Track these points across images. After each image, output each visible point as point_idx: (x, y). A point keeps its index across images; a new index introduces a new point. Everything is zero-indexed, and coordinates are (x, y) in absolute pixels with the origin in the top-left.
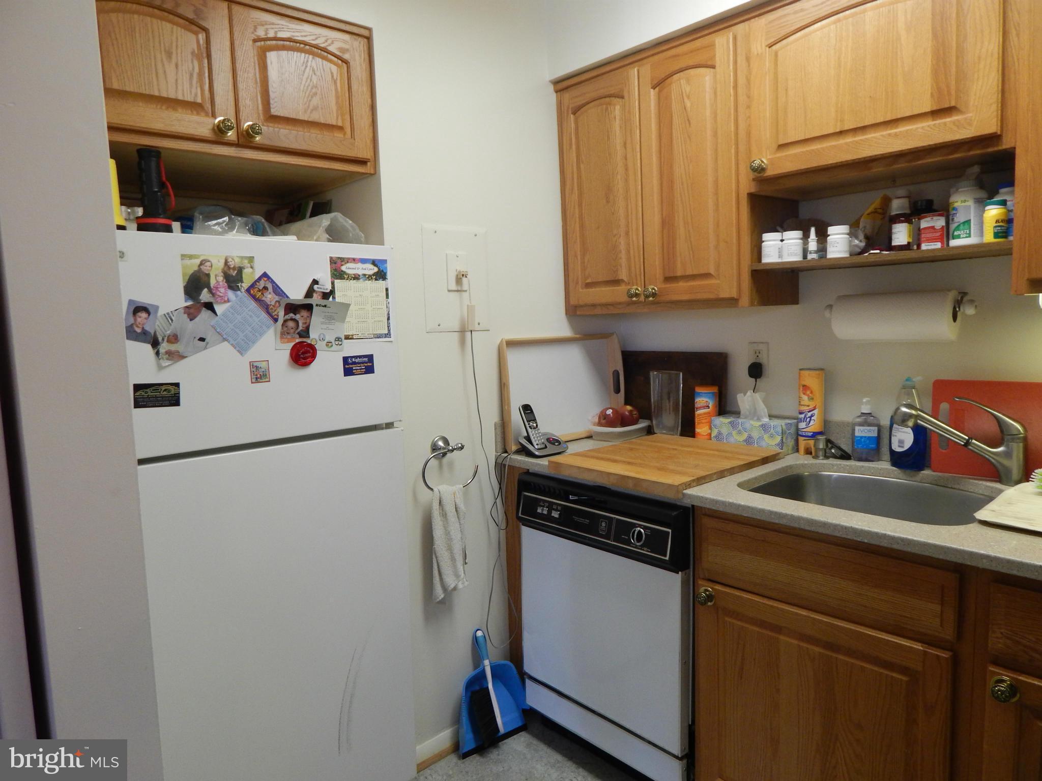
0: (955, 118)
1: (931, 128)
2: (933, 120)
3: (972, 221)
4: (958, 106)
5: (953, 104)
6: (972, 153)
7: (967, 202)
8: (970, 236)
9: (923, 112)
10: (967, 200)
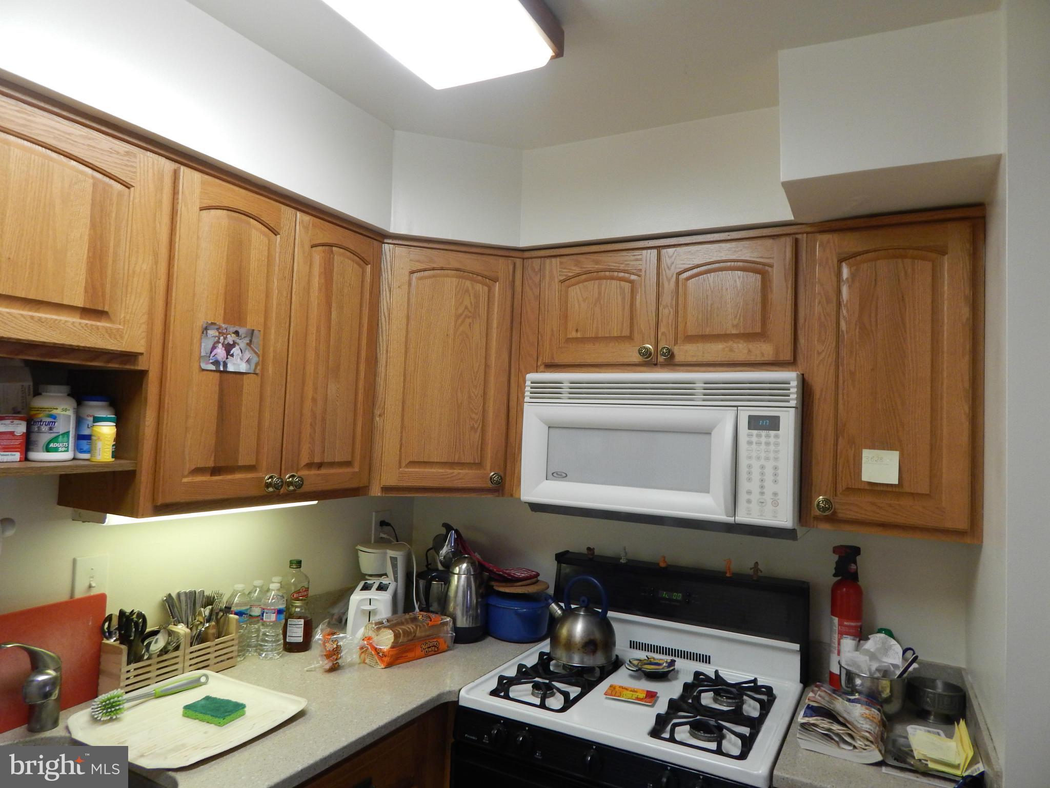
0: (102, 324)
1: (82, 327)
2: (81, 318)
3: (71, 433)
4: (110, 313)
5: (106, 309)
6: (110, 365)
7: (67, 411)
8: (67, 451)
9: (75, 305)
10: (68, 409)
